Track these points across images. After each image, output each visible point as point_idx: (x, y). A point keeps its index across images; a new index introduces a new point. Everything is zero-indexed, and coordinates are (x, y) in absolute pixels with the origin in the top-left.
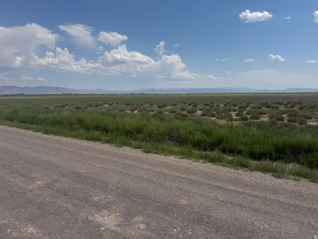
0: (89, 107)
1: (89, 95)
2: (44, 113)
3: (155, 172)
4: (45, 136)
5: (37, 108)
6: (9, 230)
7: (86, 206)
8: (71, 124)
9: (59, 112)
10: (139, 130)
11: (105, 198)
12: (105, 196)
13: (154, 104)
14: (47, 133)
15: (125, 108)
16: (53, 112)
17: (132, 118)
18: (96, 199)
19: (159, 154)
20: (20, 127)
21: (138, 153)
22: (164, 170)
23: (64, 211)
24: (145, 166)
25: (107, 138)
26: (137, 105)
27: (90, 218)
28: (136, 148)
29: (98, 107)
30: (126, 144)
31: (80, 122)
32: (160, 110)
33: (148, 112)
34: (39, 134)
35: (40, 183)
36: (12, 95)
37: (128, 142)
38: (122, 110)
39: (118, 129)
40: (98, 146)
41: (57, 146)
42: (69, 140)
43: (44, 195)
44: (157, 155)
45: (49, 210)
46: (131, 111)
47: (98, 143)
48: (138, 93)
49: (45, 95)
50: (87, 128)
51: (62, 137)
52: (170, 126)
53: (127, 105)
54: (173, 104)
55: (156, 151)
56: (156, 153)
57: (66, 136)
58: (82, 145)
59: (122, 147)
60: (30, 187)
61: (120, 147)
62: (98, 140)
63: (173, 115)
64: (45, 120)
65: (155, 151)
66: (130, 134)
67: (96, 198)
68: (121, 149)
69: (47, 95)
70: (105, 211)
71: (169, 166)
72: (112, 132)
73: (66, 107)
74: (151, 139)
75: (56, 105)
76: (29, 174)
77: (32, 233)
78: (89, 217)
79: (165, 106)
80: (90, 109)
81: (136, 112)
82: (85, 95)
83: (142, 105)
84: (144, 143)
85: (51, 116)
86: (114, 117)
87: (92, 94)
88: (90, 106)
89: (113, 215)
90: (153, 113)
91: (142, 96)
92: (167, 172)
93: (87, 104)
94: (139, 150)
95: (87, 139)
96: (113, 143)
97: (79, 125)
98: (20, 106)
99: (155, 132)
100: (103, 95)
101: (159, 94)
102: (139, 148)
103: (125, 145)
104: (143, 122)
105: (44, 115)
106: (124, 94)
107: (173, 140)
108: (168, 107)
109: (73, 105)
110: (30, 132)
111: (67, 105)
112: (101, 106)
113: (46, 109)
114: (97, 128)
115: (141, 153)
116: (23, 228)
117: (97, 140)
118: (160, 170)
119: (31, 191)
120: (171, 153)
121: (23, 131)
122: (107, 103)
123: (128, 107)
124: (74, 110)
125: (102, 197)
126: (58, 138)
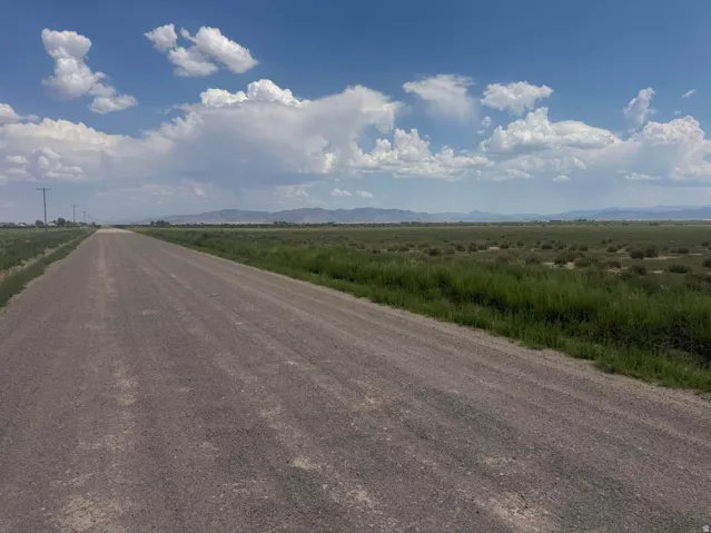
0: (457, 252)
1: (456, 224)
2: (371, 261)
3: (637, 425)
4: (375, 306)
5: (359, 250)
6: (325, 487)
7: (469, 473)
8: (423, 287)
9: (400, 260)
10: (584, 312)
11: (510, 463)
12: (510, 459)
13: (620, 248)
14: (377, 300)
15: (539, 254)
16: (388, 259)
17: (563, 282)
18: (489, 461)
19: (645, 381)
20: (332, 286)
21: (584, 370)
22: (663, 425)
23: (422, 472)
24: (606, 406)
25: (502, 324)
26: (573, 249)
27: (480, 503)
28: (576, 357)
29: (474, 250)
30: (550, 343)
31: (443, 282)
32: (638, 262)
33: (604, 266)
34: (364, 302)
35: (372, 401)
36: (315, 226)
37: (556, 339)
38: (533, 261)
39: (528, 306)
40: (482, 338)
41: (398, 330)
42: (420, 319)
43: (382, 430)
44: (639, 382)
45: (393, 465)
46: (557, 262)
47: (481, 333)
48: (572, 219)
49: (370, 225)
50: (456, 296)
51: (406, 312)
52: (679, 308)
53: (547, 247)
54: (677, 249)
55: (637, 371)
56: (637, 378)
57: (415, 311)
58: (447, 334)
59: (540, 349)
60: (355, 408)
61: (535, 348)
62: (482, 326)
63: (679, 278)
64: (374, 276)
65: (633, 372)
66: (561, 319)
67: (490, 459)
68: (539, 353)
69: (374, 225)
70: (514, 497)
71: (681, 418)
72: (515, 310)
73: (411, 251)
74: (617, 339)
75: (392, 245)
76: (352, 380)
77: (366, 503)
78: (477, 501)
79: (651, 253)
80: (459, 255)
81: (570, 266)
82: (445, 224)
83: (586, 250)
84: (598, 347)
85: (386, 267)
86: (519, 277)
87: (461, 224)
88: (460, 248)
89: (534, 510)
90: (616, 271)
91: (582, 226)
92: (672, 430)
93: (453, 245)
94: (585, 361)
95: (456, 321)
96: (517, 336)
97: (439, 290)
98: (329, 246)
99: (631, 321)
100: (485, 224)
101: (631, 222)
102: (586, 358)
103: (549, 346)
104: (596, 294)
105: (373, 266)
106: (536, 223)
107: (685, 348)
108: (661, 258)
109: (424, 246)
110: (347, 297)
111: (412, 246)
112: (481, 248)
113: (375, 252)
114: (477, 298)
115: (592, 370)
116: (349, 489)
117: (479, 326)
118: (650, 422)
119: (357, 414)
120: (681, 382)
121: (336, 293)
122: (496, 244)
123: (549, 252)
124: (427, 255)
125: (504, 459)
126: (397, 313)
